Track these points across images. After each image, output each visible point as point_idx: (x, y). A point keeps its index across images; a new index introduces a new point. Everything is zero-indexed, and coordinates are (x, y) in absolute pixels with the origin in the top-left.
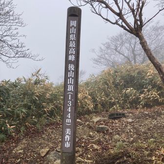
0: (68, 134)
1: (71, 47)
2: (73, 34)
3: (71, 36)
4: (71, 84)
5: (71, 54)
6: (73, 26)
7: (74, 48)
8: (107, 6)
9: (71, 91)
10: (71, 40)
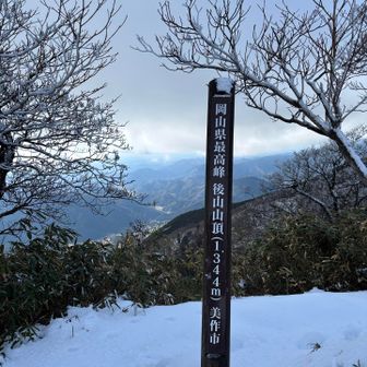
0: (215, 318)
1: (217, 153)
2: (221, 128)
3: (217, 132)
4: (218, 221)
5: (218, 165)
6: (221, 114)
7: (222, 153)
8: (276, 92)
9: (219, 235)
10: (218, 140)
